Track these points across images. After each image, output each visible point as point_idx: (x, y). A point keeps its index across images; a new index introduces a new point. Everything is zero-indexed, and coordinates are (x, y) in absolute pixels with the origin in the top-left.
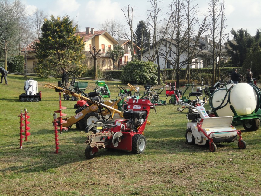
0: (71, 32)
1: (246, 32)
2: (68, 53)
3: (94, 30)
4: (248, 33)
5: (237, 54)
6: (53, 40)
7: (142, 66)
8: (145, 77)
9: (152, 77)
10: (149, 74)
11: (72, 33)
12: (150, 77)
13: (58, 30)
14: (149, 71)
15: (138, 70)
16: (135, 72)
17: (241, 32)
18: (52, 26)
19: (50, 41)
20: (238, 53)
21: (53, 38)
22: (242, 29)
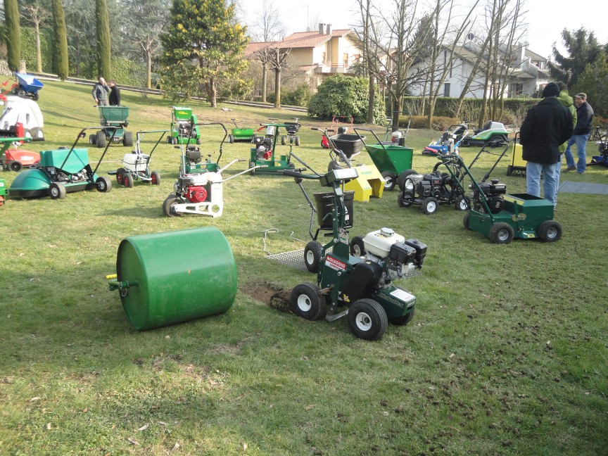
0: (219, 17)
1: (591, 36)
2: (210, 55)
3: (331, 29)
4: (595, 37)
5: (567, 75)
6: (184, 31)
7: (346, 85)
8: (348, 107)
9: (363, 107)
10: (359, 103)
11: (221, 19)
12: (359, 108)
13: (196, 11)
14: (358, 95)
15: (337, 92)
16: (331, 97)
17: (581, 34)
18: (186, 4)
19: (180, 31)
20: (570, 75)
21: (186, 27)
22: (582, 28)
